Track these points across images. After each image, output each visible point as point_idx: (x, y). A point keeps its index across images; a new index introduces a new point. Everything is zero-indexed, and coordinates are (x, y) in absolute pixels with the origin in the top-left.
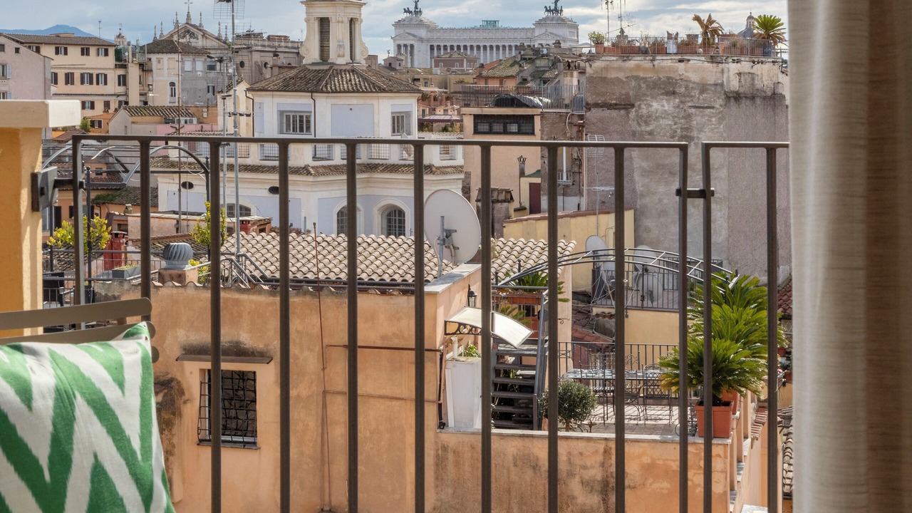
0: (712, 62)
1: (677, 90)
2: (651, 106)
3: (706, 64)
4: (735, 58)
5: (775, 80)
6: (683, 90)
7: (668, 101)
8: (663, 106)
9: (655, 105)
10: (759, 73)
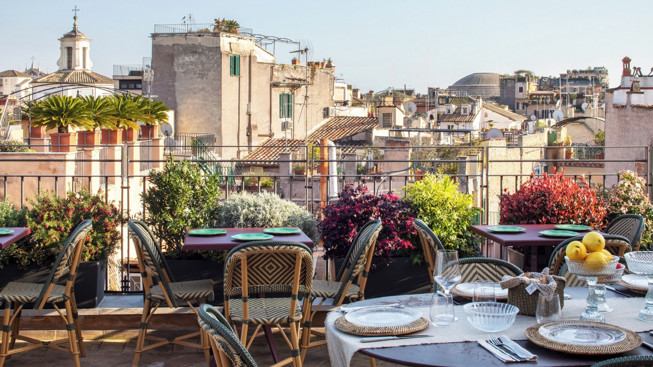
0: (215, 36)
1: (197, 50)
2: (184, 59)
3: (212, 37)
4: (228, 35)
5: (251, 48)
6: (200, 50)
7: (193, 56)
8: (190, 59)
9: (187, 58)
10: (242, 44)
